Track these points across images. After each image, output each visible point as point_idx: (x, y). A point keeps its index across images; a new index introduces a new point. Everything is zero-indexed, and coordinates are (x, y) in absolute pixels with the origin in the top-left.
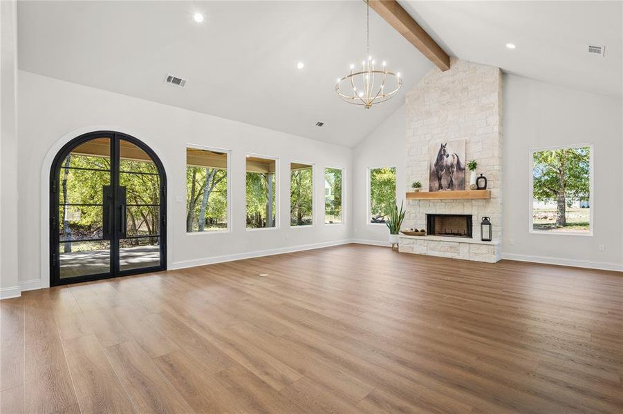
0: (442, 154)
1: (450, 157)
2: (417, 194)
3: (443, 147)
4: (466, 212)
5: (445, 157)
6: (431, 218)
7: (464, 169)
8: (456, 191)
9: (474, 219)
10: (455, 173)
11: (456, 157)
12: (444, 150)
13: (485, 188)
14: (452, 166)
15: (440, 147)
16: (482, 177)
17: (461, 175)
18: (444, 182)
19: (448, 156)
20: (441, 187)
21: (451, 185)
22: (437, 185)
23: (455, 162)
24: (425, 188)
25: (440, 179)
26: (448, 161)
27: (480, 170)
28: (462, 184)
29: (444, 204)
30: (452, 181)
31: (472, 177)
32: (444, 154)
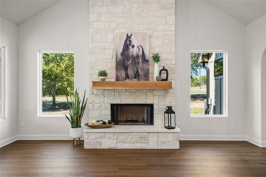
0: (128, 44)
1: (136, 47)
2: (103, 83)
3: (128, 38)
4: (149, 102)
5: (131, 47)
6: (114, 107)
7: (148, 61)
8: (142, 82)
9: (155, 107)
10: (140, 64)
11: (141, 49)
12: (130, 41)
13: (166, 80)
14: (138, 56)
15: (125, 37)
16: (164, 69)
17: (145, 66)
18: (131, 72)
19: (133, 47)
20: (127, 77)
21: (137, 76)
22: (124, 75)
23: (141, 54)
24: (111, 77)
25: (126, 69)
26: (134, 51)
27: (163, 63)
28: (147, 75)
29: (128, 94)
30: (138, 71)
31: (155, 70)
32: (130, 45)
